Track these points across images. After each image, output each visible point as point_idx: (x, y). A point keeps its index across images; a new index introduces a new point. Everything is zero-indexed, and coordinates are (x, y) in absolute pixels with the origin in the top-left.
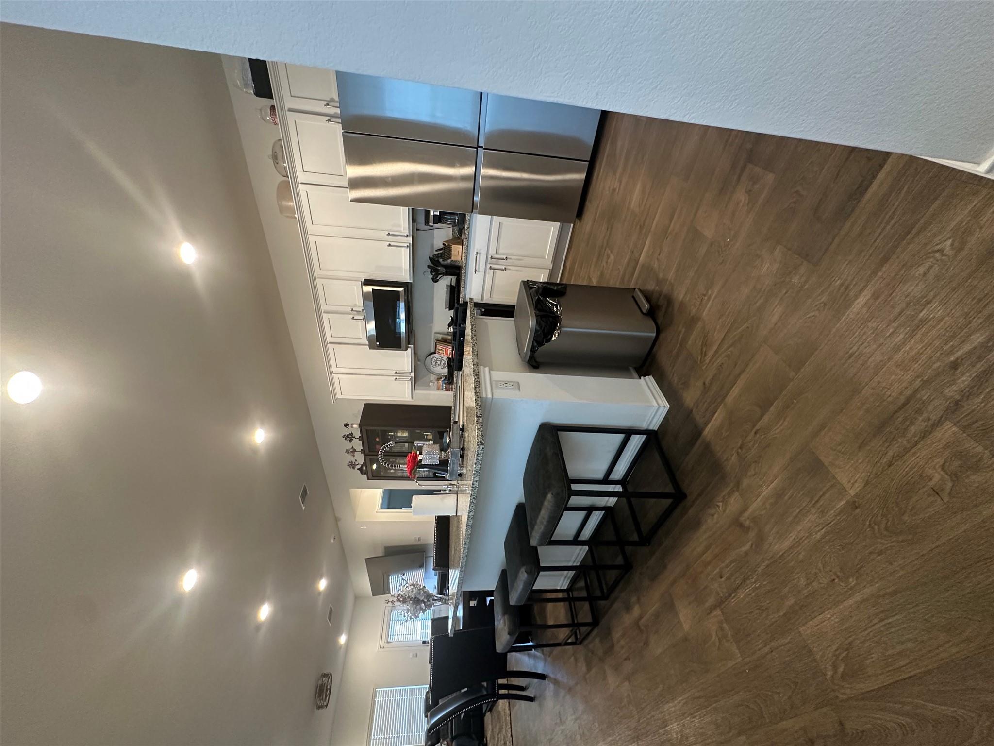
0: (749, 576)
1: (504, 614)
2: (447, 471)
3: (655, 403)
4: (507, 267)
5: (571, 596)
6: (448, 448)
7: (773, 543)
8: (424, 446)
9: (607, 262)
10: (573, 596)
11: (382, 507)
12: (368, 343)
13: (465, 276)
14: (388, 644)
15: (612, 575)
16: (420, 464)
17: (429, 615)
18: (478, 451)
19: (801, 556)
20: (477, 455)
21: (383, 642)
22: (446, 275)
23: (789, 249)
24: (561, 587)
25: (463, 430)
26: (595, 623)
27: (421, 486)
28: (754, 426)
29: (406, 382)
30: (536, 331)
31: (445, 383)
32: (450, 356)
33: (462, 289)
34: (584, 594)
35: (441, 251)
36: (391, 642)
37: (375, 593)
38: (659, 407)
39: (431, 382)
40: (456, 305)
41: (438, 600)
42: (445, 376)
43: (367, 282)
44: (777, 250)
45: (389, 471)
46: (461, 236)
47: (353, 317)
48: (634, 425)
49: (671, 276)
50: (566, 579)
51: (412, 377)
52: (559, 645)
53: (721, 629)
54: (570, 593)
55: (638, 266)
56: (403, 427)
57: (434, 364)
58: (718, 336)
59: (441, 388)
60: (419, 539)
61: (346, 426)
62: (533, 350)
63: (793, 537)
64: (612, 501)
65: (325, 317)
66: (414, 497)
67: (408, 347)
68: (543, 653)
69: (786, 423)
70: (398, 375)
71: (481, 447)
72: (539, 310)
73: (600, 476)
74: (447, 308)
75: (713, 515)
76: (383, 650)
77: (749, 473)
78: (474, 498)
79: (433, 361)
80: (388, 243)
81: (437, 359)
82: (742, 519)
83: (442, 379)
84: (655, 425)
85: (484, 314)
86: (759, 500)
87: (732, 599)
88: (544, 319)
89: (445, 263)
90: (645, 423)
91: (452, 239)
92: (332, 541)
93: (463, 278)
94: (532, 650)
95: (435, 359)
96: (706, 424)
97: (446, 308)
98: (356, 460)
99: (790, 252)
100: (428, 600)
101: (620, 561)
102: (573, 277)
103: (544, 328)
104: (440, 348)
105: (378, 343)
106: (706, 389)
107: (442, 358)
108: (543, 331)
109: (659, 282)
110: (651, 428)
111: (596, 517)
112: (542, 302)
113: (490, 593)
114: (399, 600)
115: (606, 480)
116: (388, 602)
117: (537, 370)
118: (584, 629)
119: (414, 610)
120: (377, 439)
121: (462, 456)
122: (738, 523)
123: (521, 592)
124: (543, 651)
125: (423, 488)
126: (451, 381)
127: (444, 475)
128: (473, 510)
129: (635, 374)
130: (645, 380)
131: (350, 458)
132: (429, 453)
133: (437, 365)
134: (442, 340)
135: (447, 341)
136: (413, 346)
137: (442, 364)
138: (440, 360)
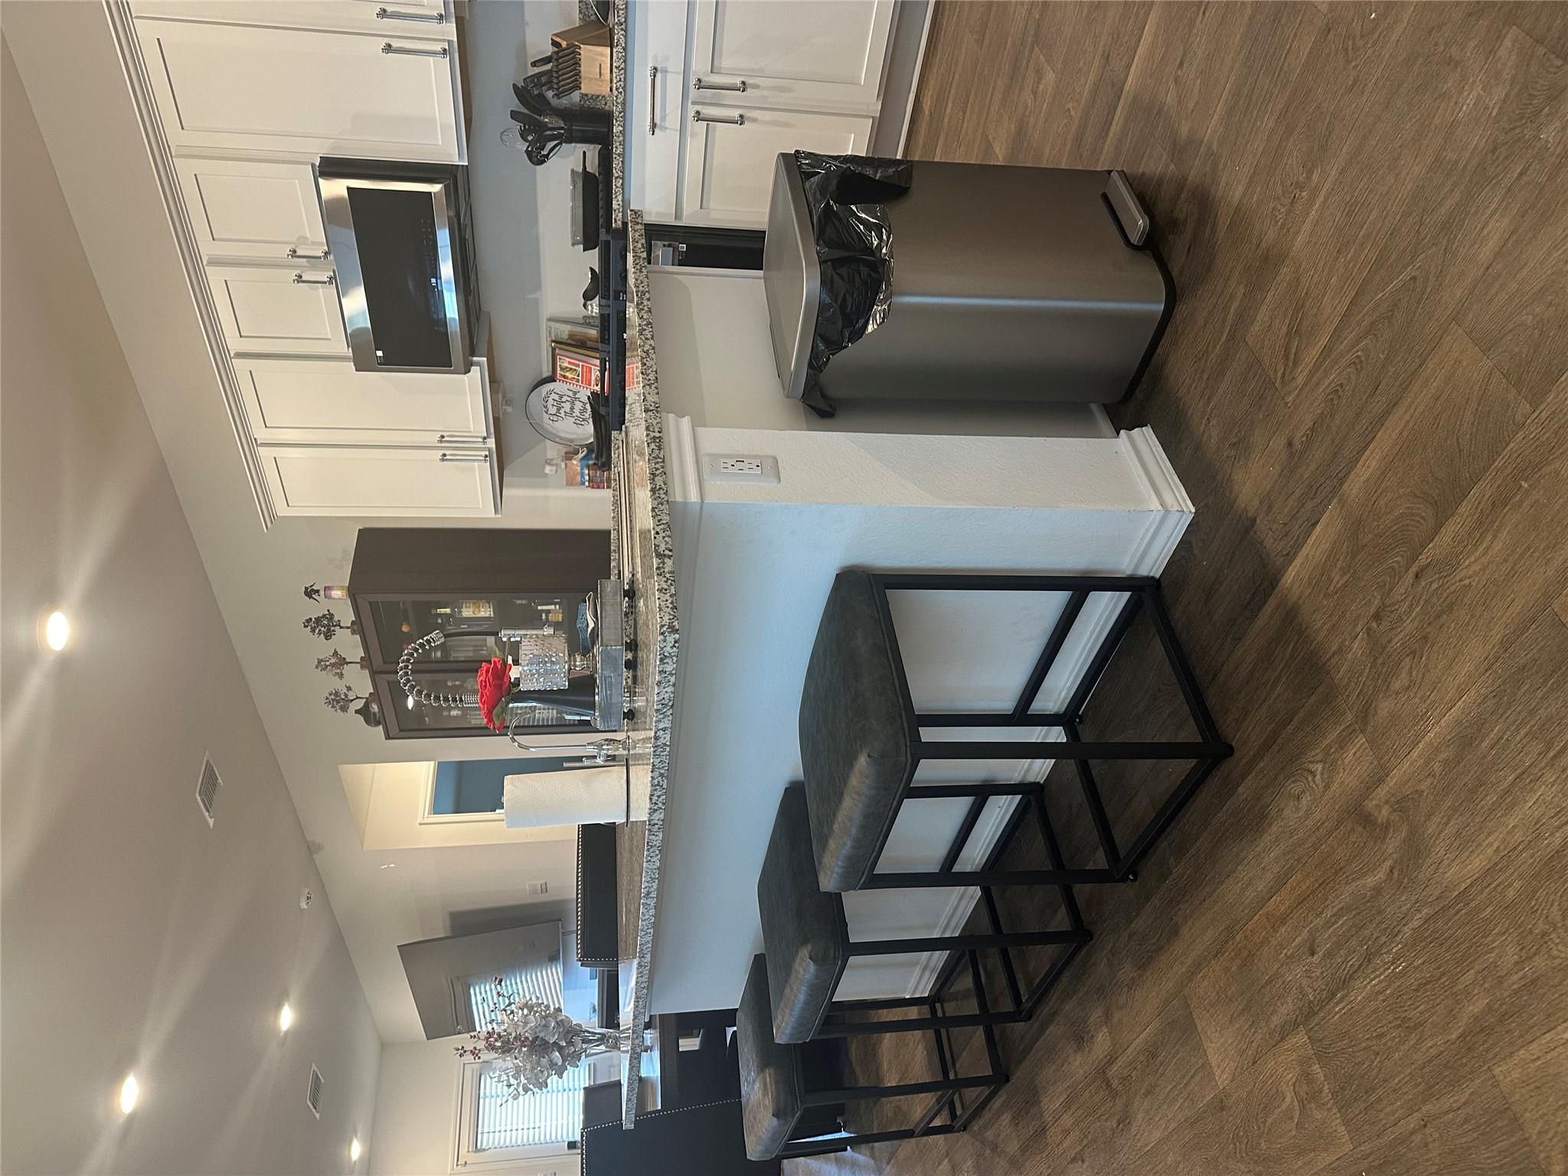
0: (1381, 947)
1: (763, 1066)
2: (592, 706)
3: (1155, 504)
4: (748, 114)
5: (940, 1014)
6: (593, 644)
7: (1446, 862)
8: (525, 642)
9: (1035, 93)
10: (944, 1013)
11: (437, 809)
12: (350, 353)
13: (623, 144)
14: (478, 1154)
15: (1040, 959)
16: (515, 690)
17: (577, 1078)
18: (662, 649)
19: (1511, 894)
20: (661, 660)
21: (463, 1151)
22: (566, 142)
23: (1539, 41)
24: (914, 992)
25: (631, 594)
26: (1000, 1077)
27: (527, 748)
28: (1414, 558)
29: (476, 464)
30: (823, 308)
31: (588, 467)
32: (598, 388)
33: (616, 184)
34: (972, 1007)
35: (549, 67)
36: (484, 1150)
37: (433, 1030)
38: (1167, 511)
39: (549, 462)
40: (603, 236)
41: (597, 1040)
42: (587, 446)
43: (331, 168)
44: (1507, 43)
45: (445, 713)
46: (606, 19)
47: (300, 277)
48: (1099, 567)
49: (1211, 130)
50: (927, 973)
51: (490, 450)
52: (909, 1134)
53: (1307, 1076)
54: (938, 1005)
55: (1122, 101)
56: (477, 592)
57: (553, 410)
58: (1332, 307)
59: (579, 479)
60: (545, 889)
61: (310, 593)
62: (816, 365)
63: (1495, 847)
64: (1039, 769)
65: (215, 277)
66: (508, 779)
67: (472, 364)
68: (873, 1157)
69: (1498, 545)
70: (449, 447)
71: (671, 639)
72: (830, 244)
73: (1006, 703)
74: (578, 244)
75: (1298, 798)
76: (464, 1169)
77: (1396, 685)
78: (661, 775)
79: (551, 401)
80: (383, 42)
81: (561, 397)
82: (1370, 805)
83: (580, 456)
84: (1153, 565)
85: (685, 261)
86: (1415, 754)
87: (1337, 1004)
88: (844, 271)
89: (564, 102)
90: (1127, 559)
91: (580, 26)
92: (304, 905)
93: (617, 149)
94: (846, 1150)
95: (557, 397)
96: (1290, 557)
97: (573, 245)
98: (349, 688)
99: (1541, 50)
100: (570, 1043)
101: (1061, 921)
102: (941, 140)
103: (844, 297)
104: (566, 365)
105: (380, 353)
106: (1294, 455)
107: (575, 393)
108: (843, 306)
109: (1179, 149)
110: (1144, 571)
111: (999, 812)
112: (839, 219)
113: (728, 1017)
114: (491, 1047)
115: (1022, 715)
116: (462, 1052)
117: (827, 422)
118: (972, 1094)
119: (533, 1069)
120: (405, 629)
121: (631, 665)
122: (1358, 815)
123: (803, 1009)
124: (873, 1148)
125: (534, 753)
126: (604, 459)
127: (588, 718)
128: (660, 805)
129: (1105, 426)
130: (1131, 440)
131: (331, 683)
132: (537, 660)
133: (563, 415)
134: (569, 341)
135: (586, 343)
136: (485, 359)
137: (577, 412)
138: (569, 399)
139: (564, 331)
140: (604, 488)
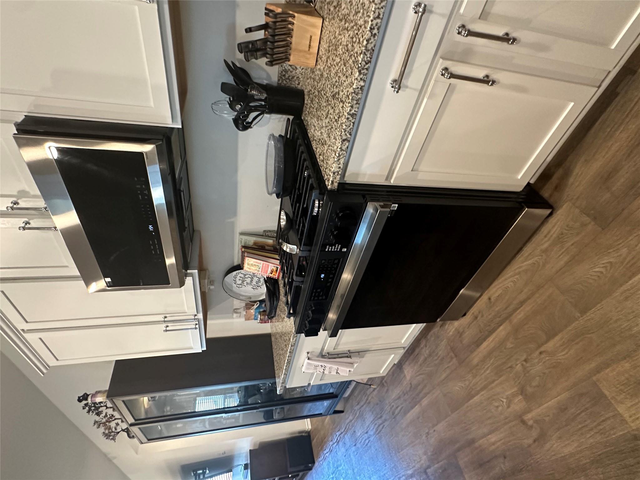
22: (267, 113)
31: (260, 312)
32: (272, 275)
39: (236, 311)
42: (261, 301)
51: (199, 320)
57: (239, 282)
59: (254, 319)
79: (238, 278)
81: (246, 276)
83: (255, 307)
95: (242, 276)
104: (252, 263)
133: (245, 284)
134: (254, 246)
135: (265, 247)
136: (197, 271)
137: (254, 283)
138: (250, 276)
139: (251, 240)
140: (268, 322)
